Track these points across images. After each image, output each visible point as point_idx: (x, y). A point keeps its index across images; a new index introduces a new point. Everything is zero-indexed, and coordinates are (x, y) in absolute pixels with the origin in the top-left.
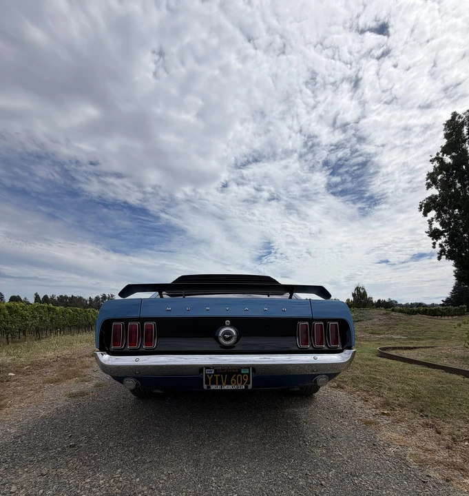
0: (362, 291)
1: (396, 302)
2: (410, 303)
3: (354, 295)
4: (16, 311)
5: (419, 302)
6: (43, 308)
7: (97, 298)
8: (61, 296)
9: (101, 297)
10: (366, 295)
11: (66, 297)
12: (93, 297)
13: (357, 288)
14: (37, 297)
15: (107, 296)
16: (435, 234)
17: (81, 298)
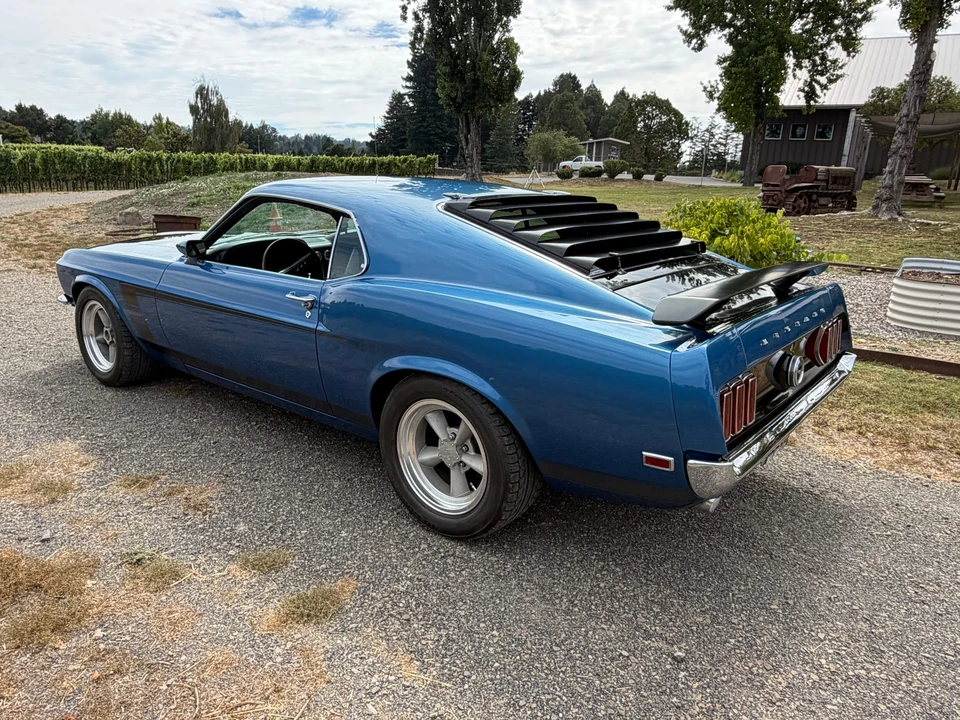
0: (215, 102)
1: (274, 130)
3: (194, 110)
5: (321, 132)
10: (227, 113)
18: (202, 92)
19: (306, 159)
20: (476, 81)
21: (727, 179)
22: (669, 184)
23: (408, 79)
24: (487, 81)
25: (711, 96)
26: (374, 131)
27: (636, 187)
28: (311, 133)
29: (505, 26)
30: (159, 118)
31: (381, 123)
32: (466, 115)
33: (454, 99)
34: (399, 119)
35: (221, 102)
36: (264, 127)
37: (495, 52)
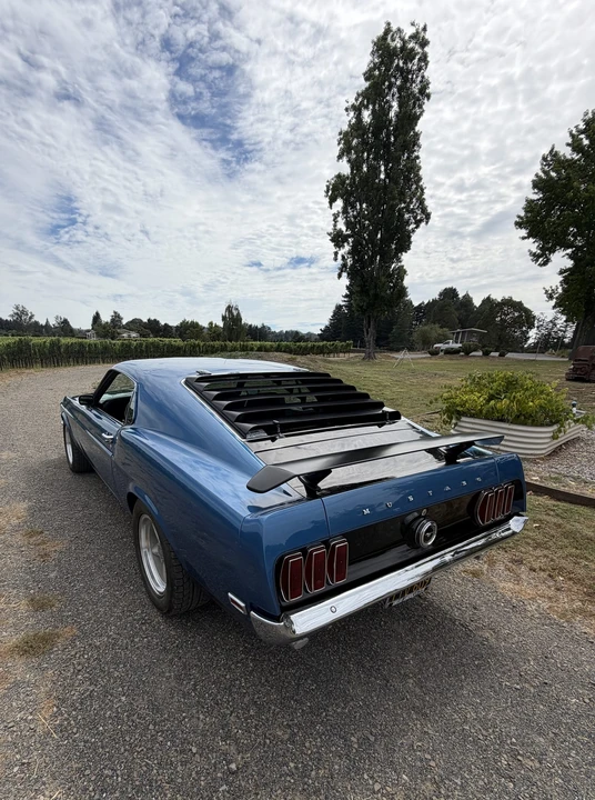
3: (224, 318)
5: (294, 329)
10: (241, 319)
13: (229, 307)
16: (338, 239)
18: (229, 309)
19: (275, 345)
20: (376, 296)
21: (558, 356)
22: (509, 359)
23: (346, 296)
24: (383, 294)
25: (551, 297)
26: (323, 328)
27: (485, 361)
28: (288, 329)
29: (399, 260)
30: (211, 323)
31: (327, 323)
32: (369, 317)
33: (361, 307)
34: (339, 320)
35: (239, 314)
36: (264, 327)
37: (390, 276)
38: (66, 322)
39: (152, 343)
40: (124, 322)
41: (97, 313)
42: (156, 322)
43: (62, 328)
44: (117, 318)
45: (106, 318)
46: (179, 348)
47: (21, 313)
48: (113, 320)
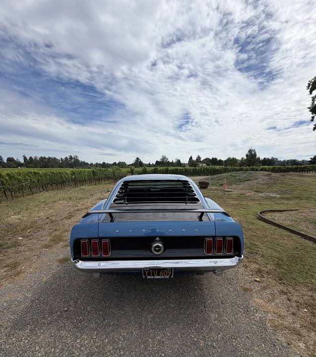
0: (253, 153)
1: (277, 159)
2: (287, 160)
3: (247, 156)
4: (13, 177)
6: (31, 173)
7: (66, 158)
8: (41, 157)
9: (69, 157)
10: (256, 156)
11: (45, 158)
12: (63, 158)
14: (25, 158)
15: (73, 157)
17: (55, 158)
35: (255, 153)
38: (179, 161)
39: (206, 168)
40: (202, 160)
41: (191, 157)
42: (216, 159)
43: (177, 163)
44: (199, 158)
45: (194, 159)
46: (218, 170)
47: (164, 158)
48: (197, 159)
